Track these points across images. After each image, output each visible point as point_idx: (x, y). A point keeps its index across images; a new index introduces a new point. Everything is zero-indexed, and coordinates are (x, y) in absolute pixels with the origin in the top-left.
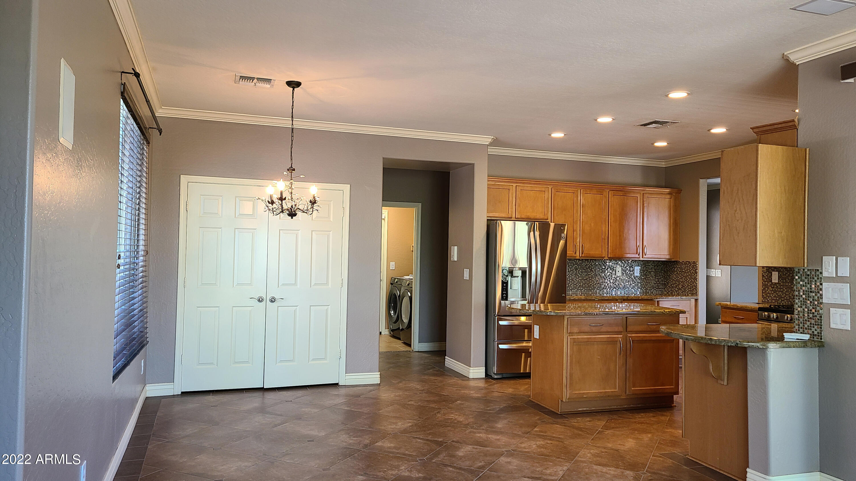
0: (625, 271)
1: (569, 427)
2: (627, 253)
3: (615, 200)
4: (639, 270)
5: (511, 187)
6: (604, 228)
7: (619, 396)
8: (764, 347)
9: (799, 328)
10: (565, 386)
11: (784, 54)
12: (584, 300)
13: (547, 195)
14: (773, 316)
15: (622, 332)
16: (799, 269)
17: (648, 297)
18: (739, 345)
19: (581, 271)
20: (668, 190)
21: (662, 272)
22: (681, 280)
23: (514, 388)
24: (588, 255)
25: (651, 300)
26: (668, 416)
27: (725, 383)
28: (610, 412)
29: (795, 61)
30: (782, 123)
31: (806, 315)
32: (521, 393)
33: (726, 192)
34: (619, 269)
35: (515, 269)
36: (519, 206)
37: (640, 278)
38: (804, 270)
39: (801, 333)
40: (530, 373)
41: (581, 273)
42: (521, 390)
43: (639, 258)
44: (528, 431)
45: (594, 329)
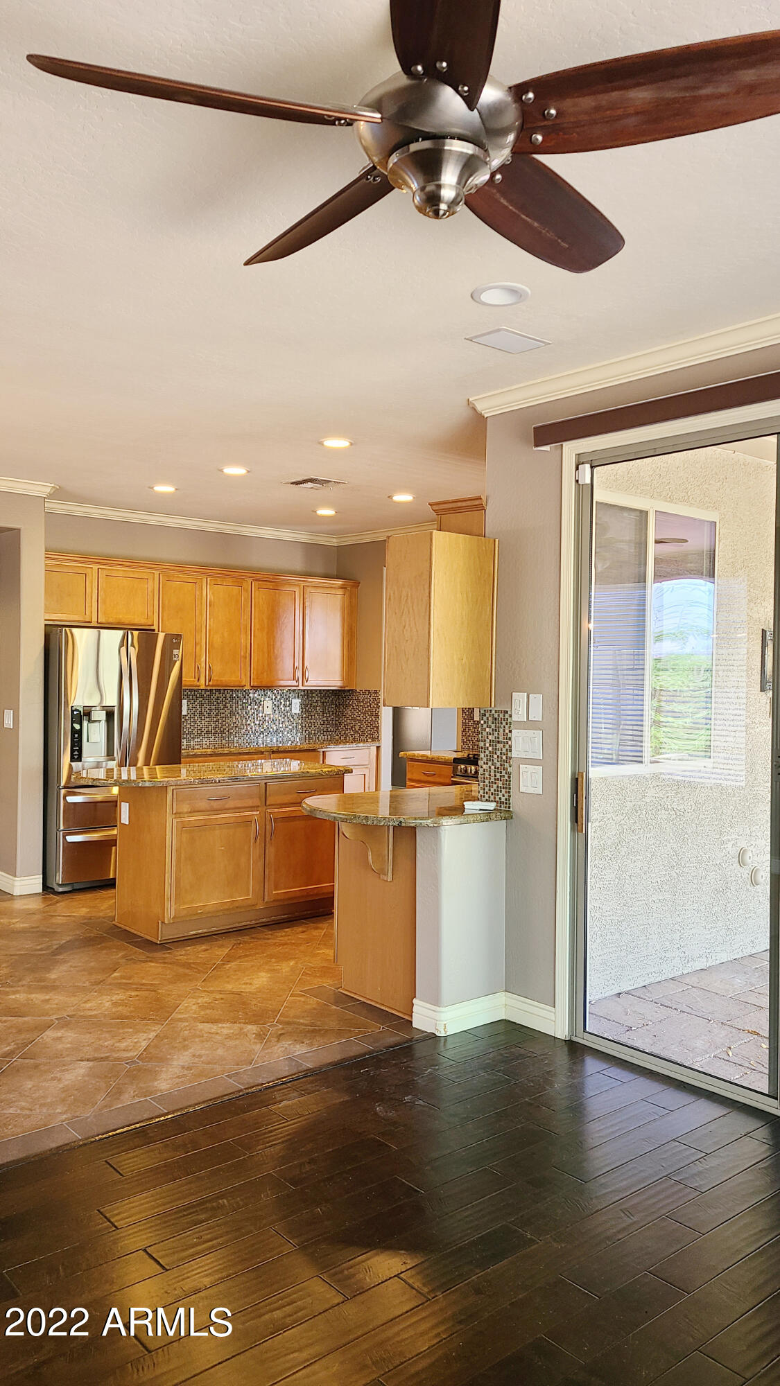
0: (278, 707)
1: (171, 964)
2: (280, 678)
3: (260, 597)
4: (299, 704)
5: (89, 570)
6: (245, 640)
7: (253, 905)
8: (435, 825)
9: (484, 793)
10: (168, 898)
11: (468, 400)
12: (211, 755)
13: (153, 585)
14: (471, 770)
15: (258, 806)
16: (485, 711)
17: (311, 746)
18: (403, 825)
19: (208, 707)
20: (340, 583)
21: (333, 706)
22: (358, 718)
23: (90, 907)
24: (219, 683)
25: (314, 750)
26: (324, 929)
27: (390, 879)
28: (240, 931)
29: (483, 412)
30: (465, 501)
31: (492, 774)
32: (101, 914)
33: (392, 598)
34: (268, 703)
35: (93, 709)
36: (104, 602)
37: (301, 717)
38: (491, 711)
39: (487, 800)
40: (115, 879)
41: (208, 711)
42: (102, 908)
43: (298, 686)
44: (101, 979)
45: (215, 805)
